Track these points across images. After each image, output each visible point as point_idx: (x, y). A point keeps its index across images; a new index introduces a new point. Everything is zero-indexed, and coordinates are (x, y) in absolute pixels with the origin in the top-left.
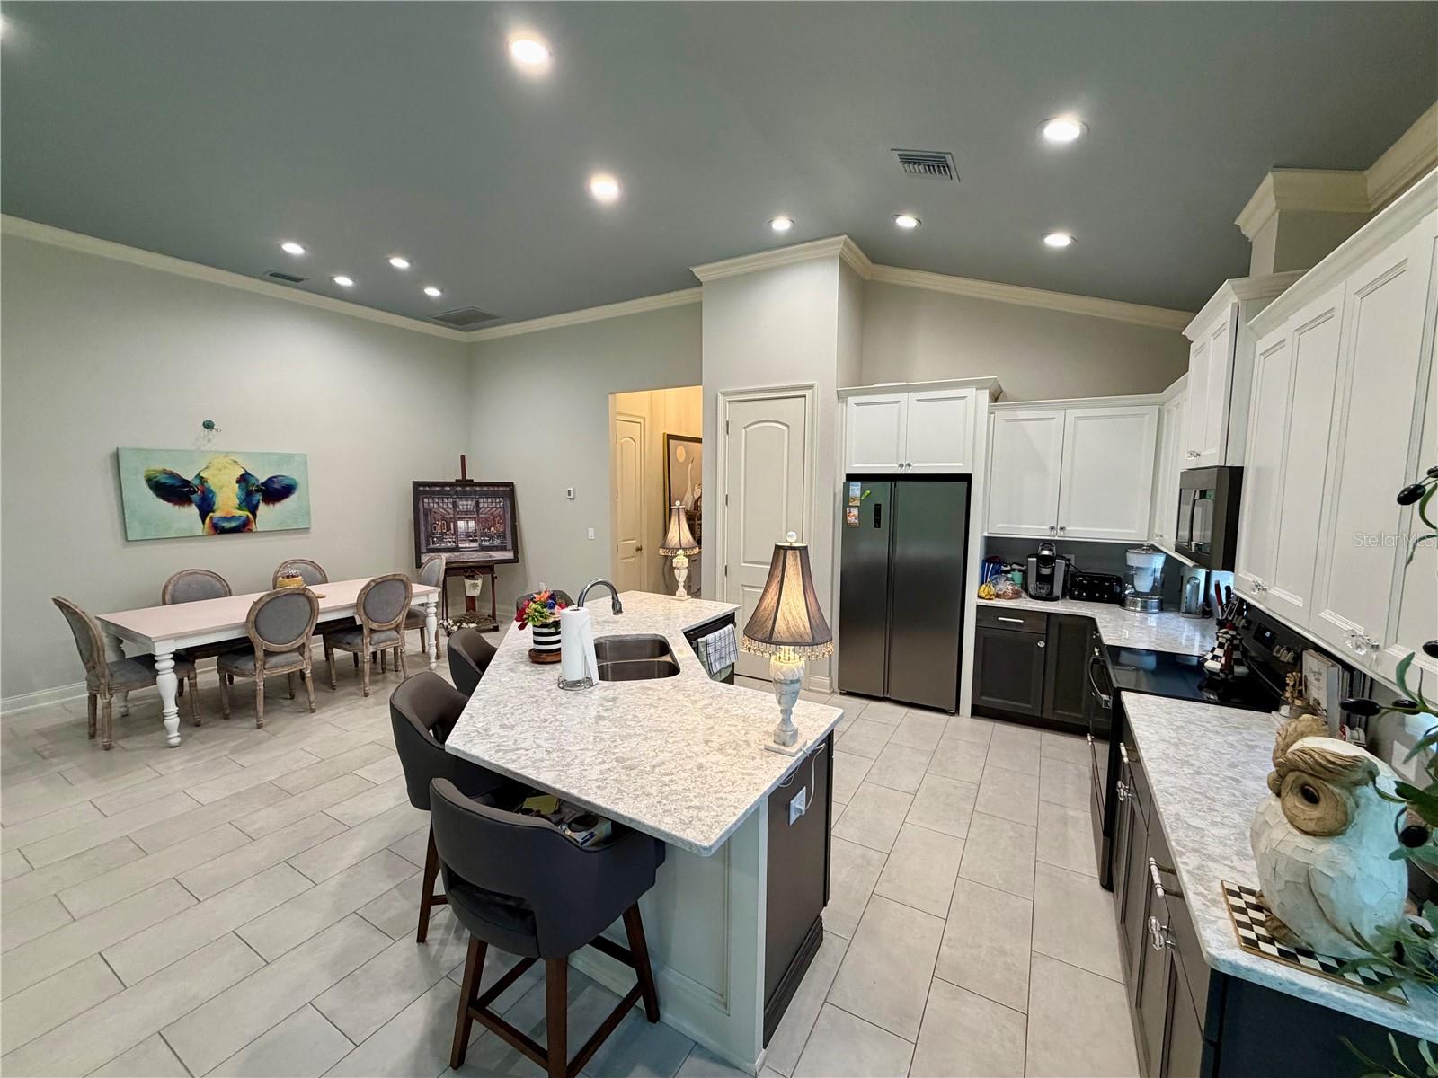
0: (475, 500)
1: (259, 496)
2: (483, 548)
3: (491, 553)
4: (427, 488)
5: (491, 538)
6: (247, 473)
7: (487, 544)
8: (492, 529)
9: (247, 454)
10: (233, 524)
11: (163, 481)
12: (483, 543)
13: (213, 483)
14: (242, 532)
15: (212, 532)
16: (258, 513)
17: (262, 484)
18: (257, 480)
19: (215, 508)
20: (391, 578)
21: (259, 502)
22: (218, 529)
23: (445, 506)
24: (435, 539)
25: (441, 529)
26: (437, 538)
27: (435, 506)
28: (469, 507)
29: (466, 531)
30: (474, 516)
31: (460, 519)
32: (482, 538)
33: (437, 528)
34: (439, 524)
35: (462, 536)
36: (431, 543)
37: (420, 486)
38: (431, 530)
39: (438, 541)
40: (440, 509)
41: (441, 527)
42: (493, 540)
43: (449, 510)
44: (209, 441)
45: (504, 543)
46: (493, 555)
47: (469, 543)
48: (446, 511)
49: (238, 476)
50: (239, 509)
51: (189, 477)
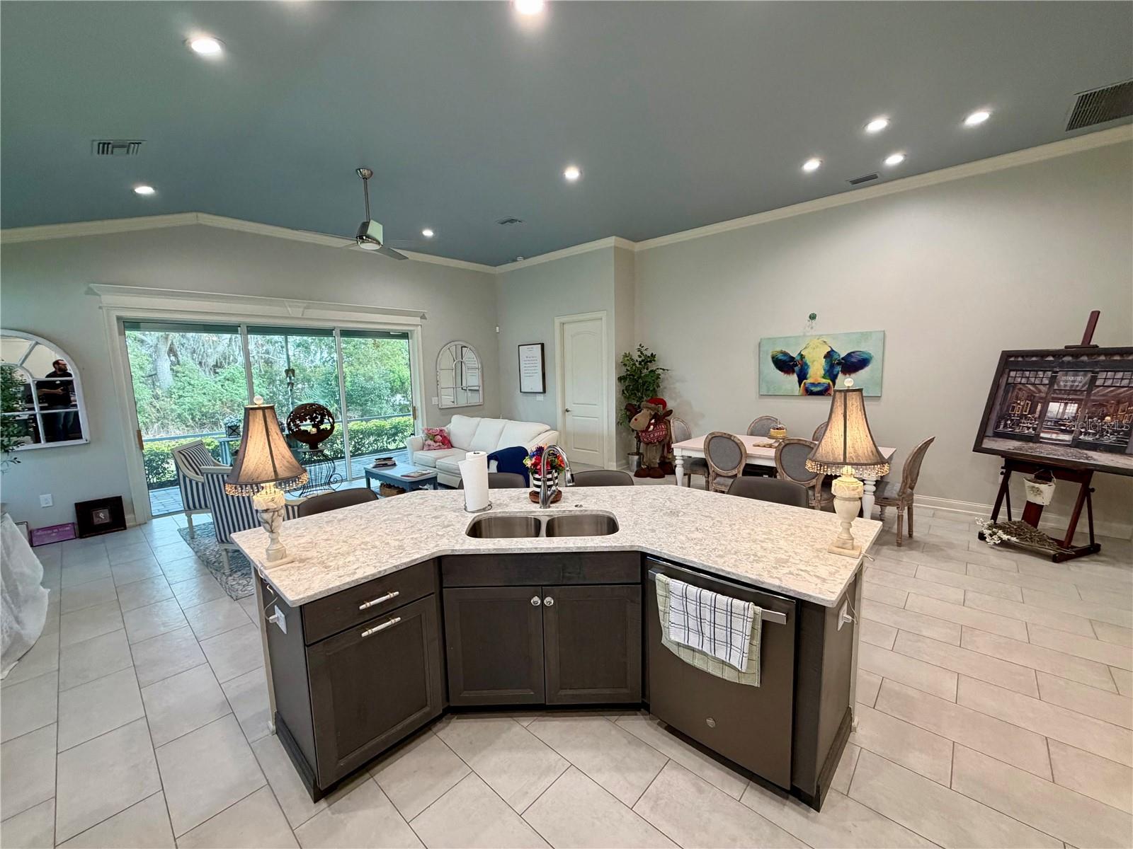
0: (1090, 375)
1: (839, 368)
2: (1077, 444)
3: (1092, 454)
4: (1020, 359)
5: (1100, 431)
6: (832, 350)
7: (1089, 438)
8: (1108, 418)
9: (834, 336)
10: (818, 389)
11: (780, 358)
12: (1082, 437)
13: (808, 360)
14: (823, 395)
15: (805, 394)
16: (837, 381)
17: (843, 359)
18: (839, 355)
19: (808, 376)
20: (796, 441)
21: (838, 373)
22: (809, 392)
23: (1037, 382)
24: (1009, 422)
25: (1022, 411)
26: (1012, 420)
27: (1024, 381)
28: (1076, 384)
29: (1059, 417)
30: (1081, 397)
31: (1055, 400)
32: (1083, 430)
33: (1016, 409)
34: (1022, 404)
35: (1049, 423)
36: (1002, 426)
37: (1011, 357)
38: (1008, 410)
39: (1013, 425)
40: (1029, 386)
41: (1023, 407)
42: (1102, 436)
43: (1041, 387)
44: (812, 328)
45: (1127, 443)
46: (1095, 457)
47: (1057, 433)
48: (1036, 388)
49: (826, 353)
50: (824, 377)
51: (794, 355)
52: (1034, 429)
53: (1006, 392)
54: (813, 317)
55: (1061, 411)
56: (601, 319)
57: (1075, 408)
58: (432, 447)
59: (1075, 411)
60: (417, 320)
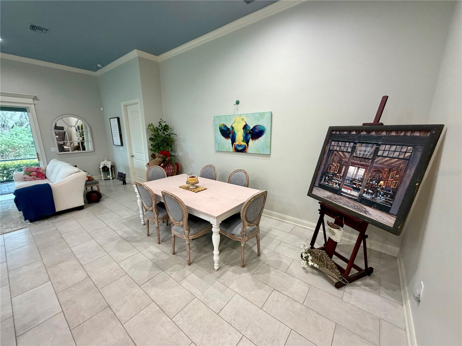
0: (375, 146)
1: (250, 136)
2: (361, 200)
3: (368, 208)
4: (338, 133)
5: (376, 192)
6: (246, 124)
7: (368, 197)
8: (382, 182)
9: (247, 115)
10: (241, 148)
11: (223, 129)
12: (364, 195)
13: (236, 129)
14: (243, 152)
15: (235, 151)
16: (249, 144)
17: (252, 130)
18: (250, 128)
19: (236, 140)
21: (250, 139)
22: (237, 150)
23: (345, 150)
24: (327, 178)
25: (334, 171)
26: (329, 177)
27: (338, 149)
28: (366, 153)
29: (353, 178)
30: (367, 164)
31: (353, 165)
32: (366, 190)
33: (332, 168)
34: (335, 165)
35: (347, 182)
36: (323, 180)
37: (334, 131)
38: (327, 170)
39: (329, 180)
40: (340, 152)
41: (335, 168)
42: (376, 196)
43: (347, 154)
44: (238, 110)
45: (391, 204)
46: (370, 212)
47: (351, 190)
48: (344, 154)
49: (243, 126)
50: (243, 141)
51: (229, 127)
52: (339, 185)
53: (328, 156)
54: (238, 103)
55: (355, 173)
56: (138, 103)
57: (363, 172)
58: (27, 179)
59: (362, 175)
60: (31, 101)
